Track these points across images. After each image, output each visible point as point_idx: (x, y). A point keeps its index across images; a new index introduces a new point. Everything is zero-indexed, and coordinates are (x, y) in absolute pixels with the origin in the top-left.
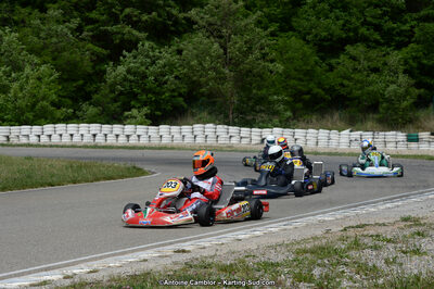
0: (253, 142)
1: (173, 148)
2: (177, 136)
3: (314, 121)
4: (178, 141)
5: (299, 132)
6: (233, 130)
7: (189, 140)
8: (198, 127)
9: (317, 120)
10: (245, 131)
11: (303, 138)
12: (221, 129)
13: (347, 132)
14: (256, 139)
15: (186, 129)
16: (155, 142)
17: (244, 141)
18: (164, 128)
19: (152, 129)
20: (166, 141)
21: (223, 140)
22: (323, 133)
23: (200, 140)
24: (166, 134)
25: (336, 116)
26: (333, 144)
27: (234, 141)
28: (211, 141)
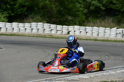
0: (64, 33)
1: (18, 35)
2: (22, 29)
3: (98, 22)
4: (22, 31)
5: (89, 29)
6: (53, 26)
7: (28, 31)
8: (34, 24)
9: (100, 22)
10: (59, 27)
11: (91, 32)
12: (46, 25)
13: (115, 29)
14: (65, 32)
15: (27, 25)
16: (10, 31)
17: (59, 33)
18: (15, 24)
19: (8, 24)
20: (16, 31)
21: (47, 32)
22: (102, 29)
23: (35, 31)
24: (16, 27)
25: (111, 20)
26: (107, 35)
27: (53, 32)
28: (41, 32)
